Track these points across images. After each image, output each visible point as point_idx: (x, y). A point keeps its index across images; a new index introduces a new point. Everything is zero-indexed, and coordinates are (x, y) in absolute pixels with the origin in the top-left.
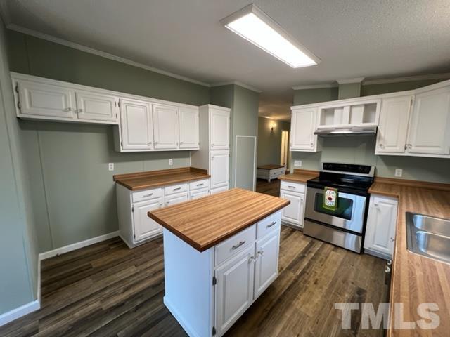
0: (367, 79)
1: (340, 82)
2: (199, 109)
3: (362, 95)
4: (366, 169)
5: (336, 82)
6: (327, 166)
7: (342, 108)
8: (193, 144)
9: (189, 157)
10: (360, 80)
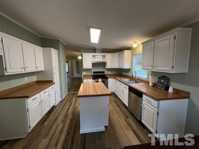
0: (102, 48)
1: (96, 48)
2: (43, 49)
3: (102, 53)
4: (103, 72)
5: (95, 48)
6: (94, 73)
7: (98, 55)
8: (41, 68)
9: (35, 75)
10: (101, 48)
